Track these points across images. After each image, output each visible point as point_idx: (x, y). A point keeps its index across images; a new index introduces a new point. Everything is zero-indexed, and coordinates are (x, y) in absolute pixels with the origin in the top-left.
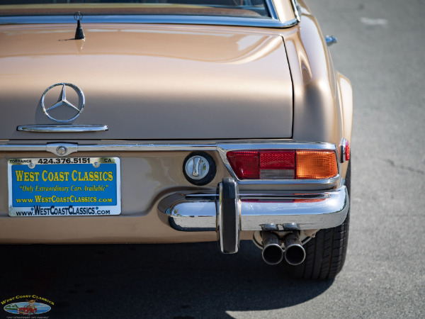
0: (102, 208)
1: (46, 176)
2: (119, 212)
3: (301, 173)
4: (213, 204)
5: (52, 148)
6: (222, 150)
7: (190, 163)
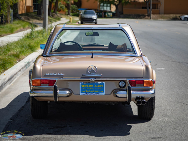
0: (101, 93)
1: (88, 86)
2: (104, 94)
3: (145, 85)
4: (126, 92)
5: (90, 79)
6: (128, 80)
7: (120, 83)
